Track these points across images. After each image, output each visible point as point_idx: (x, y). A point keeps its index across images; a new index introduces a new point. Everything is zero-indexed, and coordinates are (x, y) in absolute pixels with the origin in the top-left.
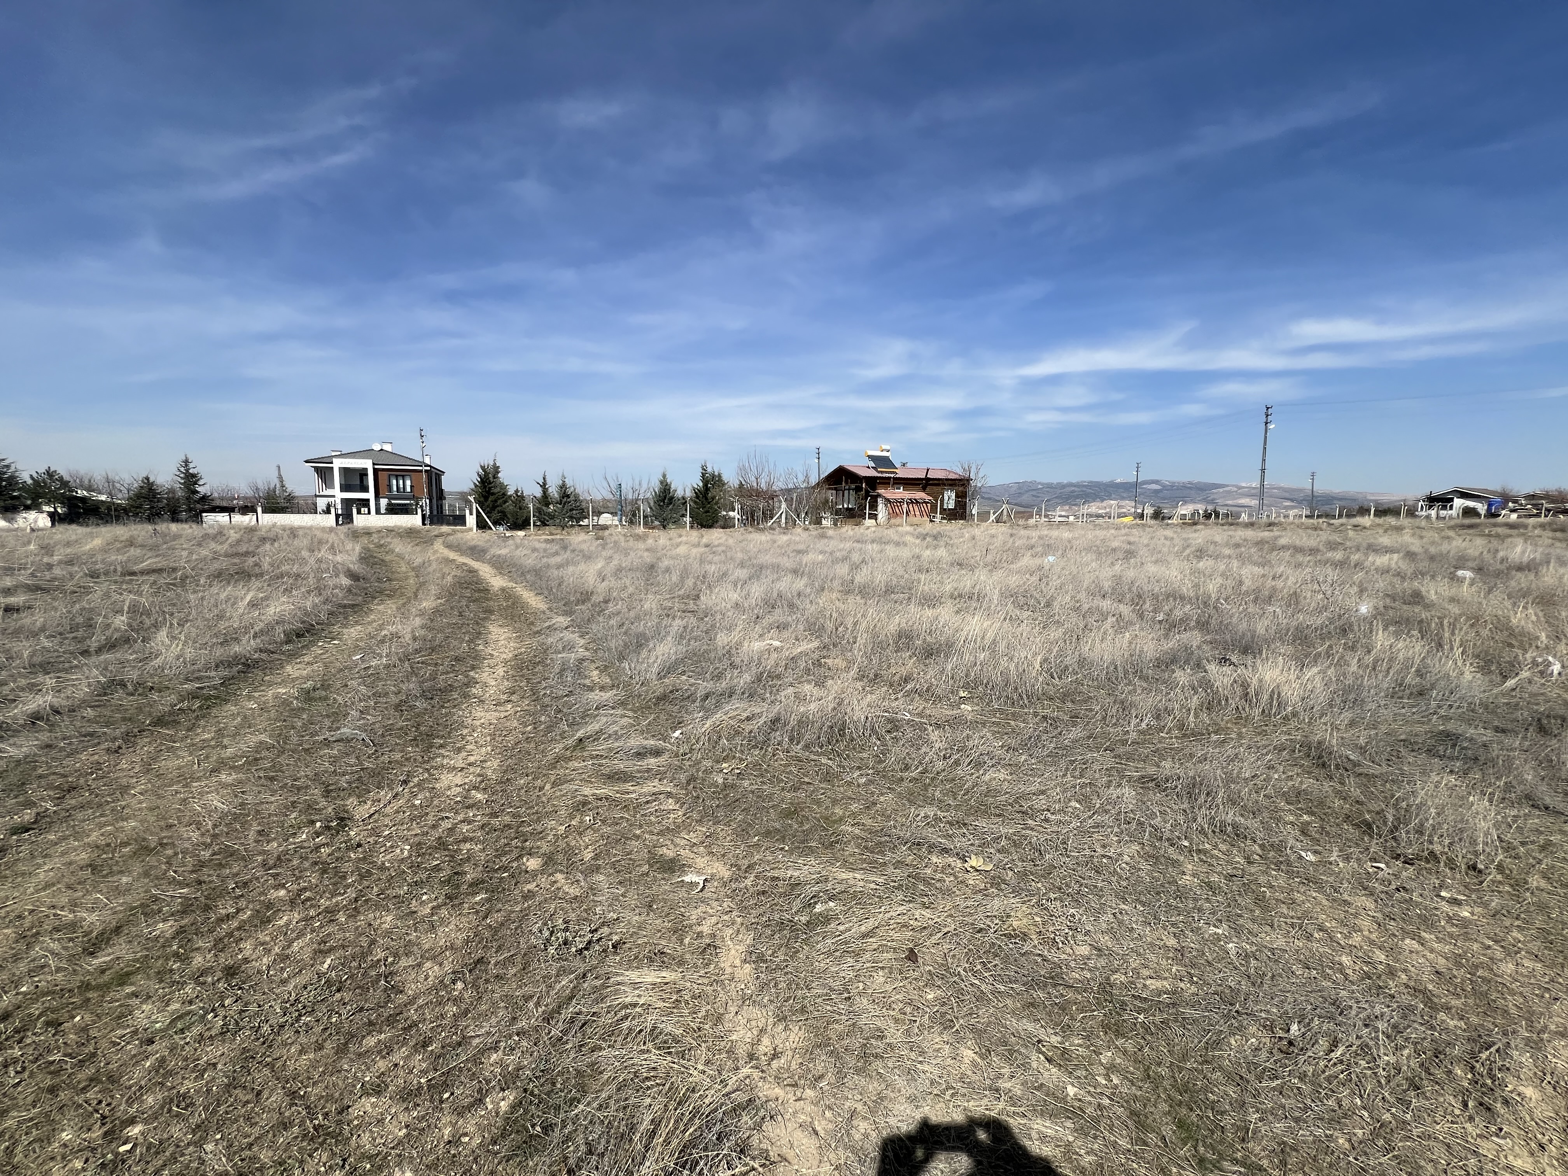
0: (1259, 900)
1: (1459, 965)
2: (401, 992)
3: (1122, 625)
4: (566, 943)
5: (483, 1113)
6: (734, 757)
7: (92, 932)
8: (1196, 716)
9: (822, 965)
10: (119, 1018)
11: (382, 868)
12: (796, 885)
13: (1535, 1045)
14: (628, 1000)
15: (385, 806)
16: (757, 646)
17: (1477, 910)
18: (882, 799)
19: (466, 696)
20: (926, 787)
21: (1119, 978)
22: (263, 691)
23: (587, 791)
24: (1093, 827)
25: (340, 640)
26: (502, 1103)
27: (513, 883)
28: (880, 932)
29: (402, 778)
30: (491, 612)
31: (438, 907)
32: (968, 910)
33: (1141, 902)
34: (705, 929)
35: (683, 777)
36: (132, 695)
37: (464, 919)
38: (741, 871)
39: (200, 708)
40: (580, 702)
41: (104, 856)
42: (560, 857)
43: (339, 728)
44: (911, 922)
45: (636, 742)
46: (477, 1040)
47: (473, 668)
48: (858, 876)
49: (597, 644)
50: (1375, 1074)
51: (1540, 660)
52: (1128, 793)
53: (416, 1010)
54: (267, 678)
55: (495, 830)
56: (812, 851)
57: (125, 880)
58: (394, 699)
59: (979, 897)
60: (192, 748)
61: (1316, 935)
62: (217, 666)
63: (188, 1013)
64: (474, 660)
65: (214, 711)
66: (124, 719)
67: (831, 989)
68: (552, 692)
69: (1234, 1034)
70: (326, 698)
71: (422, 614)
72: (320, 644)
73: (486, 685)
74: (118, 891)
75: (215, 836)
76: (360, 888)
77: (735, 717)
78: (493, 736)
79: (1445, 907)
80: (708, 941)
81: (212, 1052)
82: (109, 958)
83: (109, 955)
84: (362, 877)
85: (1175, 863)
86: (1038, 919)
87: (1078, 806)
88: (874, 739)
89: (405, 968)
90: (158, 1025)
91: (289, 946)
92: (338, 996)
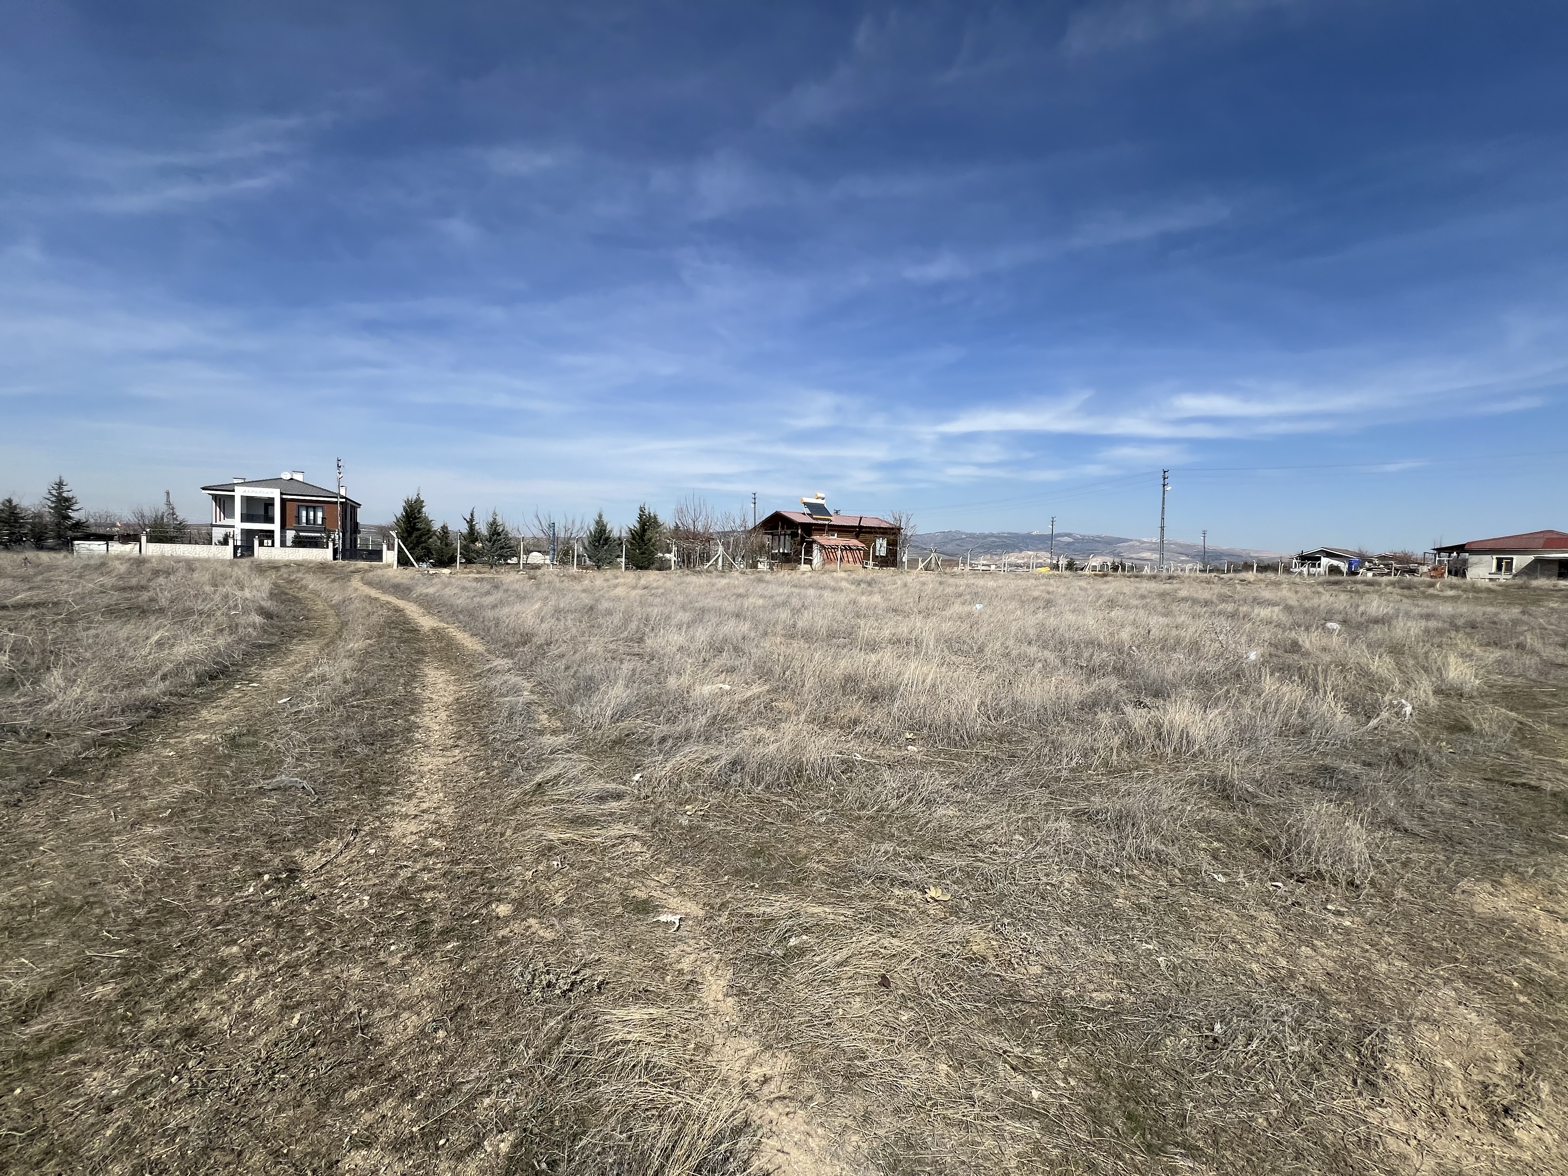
0: (1182, 918)
1: (1345, 967)
2: (380, 1043)
3: (1048, 670)
4: (549, 984)
5: (483, 1156)
6: (696, 799)
7: (20, 999)
8: (1119, 755)
9: (801, 995)
10: (68, 1087)
11: (342, 920)
12: (769, 921)
13: (1406, 1030)
14: (618, 1038)
15: (336, 857)
16: (707, 689)
17: (1357, 919)
18: (842, 837)
19: (409, 741)
20: (882, 825)
21: (1069, 992)
22: (179, 737)
23: (552, 835)
24: (1036, 858)
25: (260, 682)
26: (502, 1145)
27: (485, 929)
28: (854, 961)
29: (353, 826)
30: (424, 653)
31: (409, 957)
32: (931, 937)
33: (1083, 924)
34: (686, 965)
35: (648, 820)
36: (26, 742)
37: (437, 968)
38: (712, 910)
39: (110, 756)
40: (533, 746)
41: (19, 918)
42: (531, 902)
43: (274, 776)
44: (882, 950)
45: (596, 786)
46: (469, 1086)
47: (413, 712)
48: (828, 910)
49: (543, 688)
50: (1284, 1062)
51: (1395, 702)
52: (1064, 825)
53: (398, 1061)
54: (181, 723)
55: (459, 878)
56: (779, 888)
57: (49, 943)
58: (331, 745)
59: (940, 925)
60: (106, 800)
61: (1230, 947)
62: (123, 711)
63: (148, 1078)
64: (414, 704)
65: (125, 760)
66: (20, 769)
67: (812, 1015)
68: (501, 737)
69: (1169, 1036)
70: (255, 744)
71: (350, 655)
72: (238, 687)
73: (428, 729)
74: (42, 955)
75: (147, 893)
76: (322, 940)
77: (694, 760)
78: (443, 782)
79: (1332, 918)
80: (689, 977)
81: (180, 1116)
82: (44, 1026)
83: (43, 1023)
84: (322, 930)
85: (1109, 888)
86: (994, 943)
87: (1021, 839)
88: (830, 779)
89: (381, 1020)
90: (115, 1092)
91: (251, 1003)
92: (313, 1051)
